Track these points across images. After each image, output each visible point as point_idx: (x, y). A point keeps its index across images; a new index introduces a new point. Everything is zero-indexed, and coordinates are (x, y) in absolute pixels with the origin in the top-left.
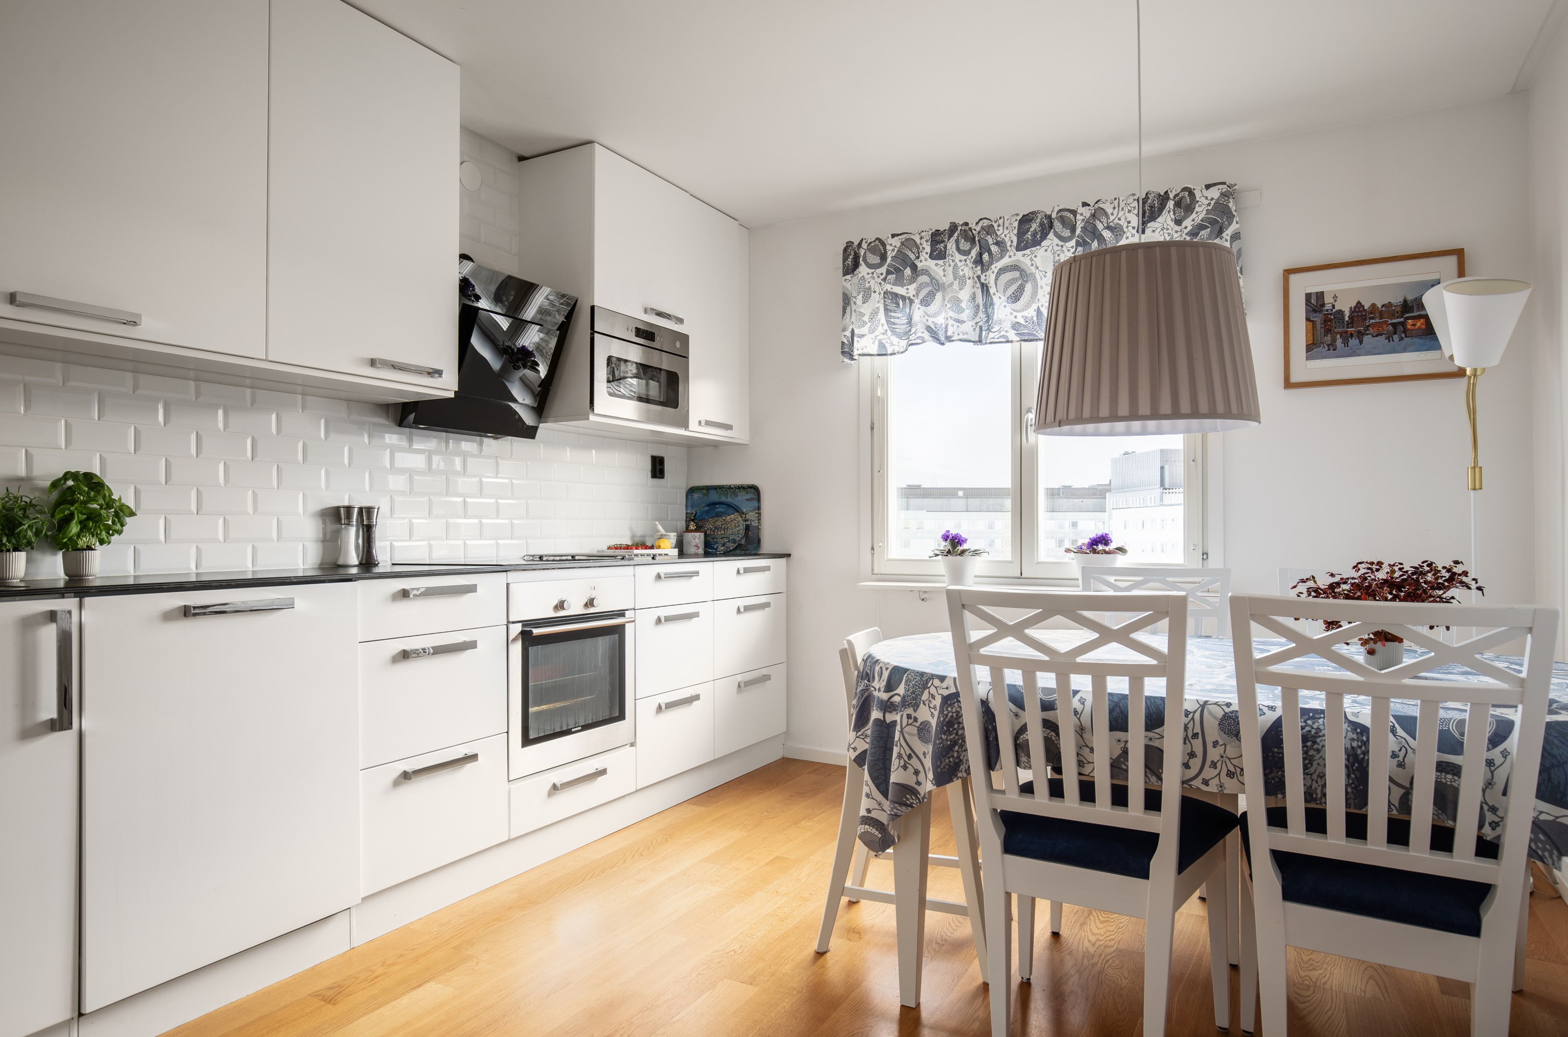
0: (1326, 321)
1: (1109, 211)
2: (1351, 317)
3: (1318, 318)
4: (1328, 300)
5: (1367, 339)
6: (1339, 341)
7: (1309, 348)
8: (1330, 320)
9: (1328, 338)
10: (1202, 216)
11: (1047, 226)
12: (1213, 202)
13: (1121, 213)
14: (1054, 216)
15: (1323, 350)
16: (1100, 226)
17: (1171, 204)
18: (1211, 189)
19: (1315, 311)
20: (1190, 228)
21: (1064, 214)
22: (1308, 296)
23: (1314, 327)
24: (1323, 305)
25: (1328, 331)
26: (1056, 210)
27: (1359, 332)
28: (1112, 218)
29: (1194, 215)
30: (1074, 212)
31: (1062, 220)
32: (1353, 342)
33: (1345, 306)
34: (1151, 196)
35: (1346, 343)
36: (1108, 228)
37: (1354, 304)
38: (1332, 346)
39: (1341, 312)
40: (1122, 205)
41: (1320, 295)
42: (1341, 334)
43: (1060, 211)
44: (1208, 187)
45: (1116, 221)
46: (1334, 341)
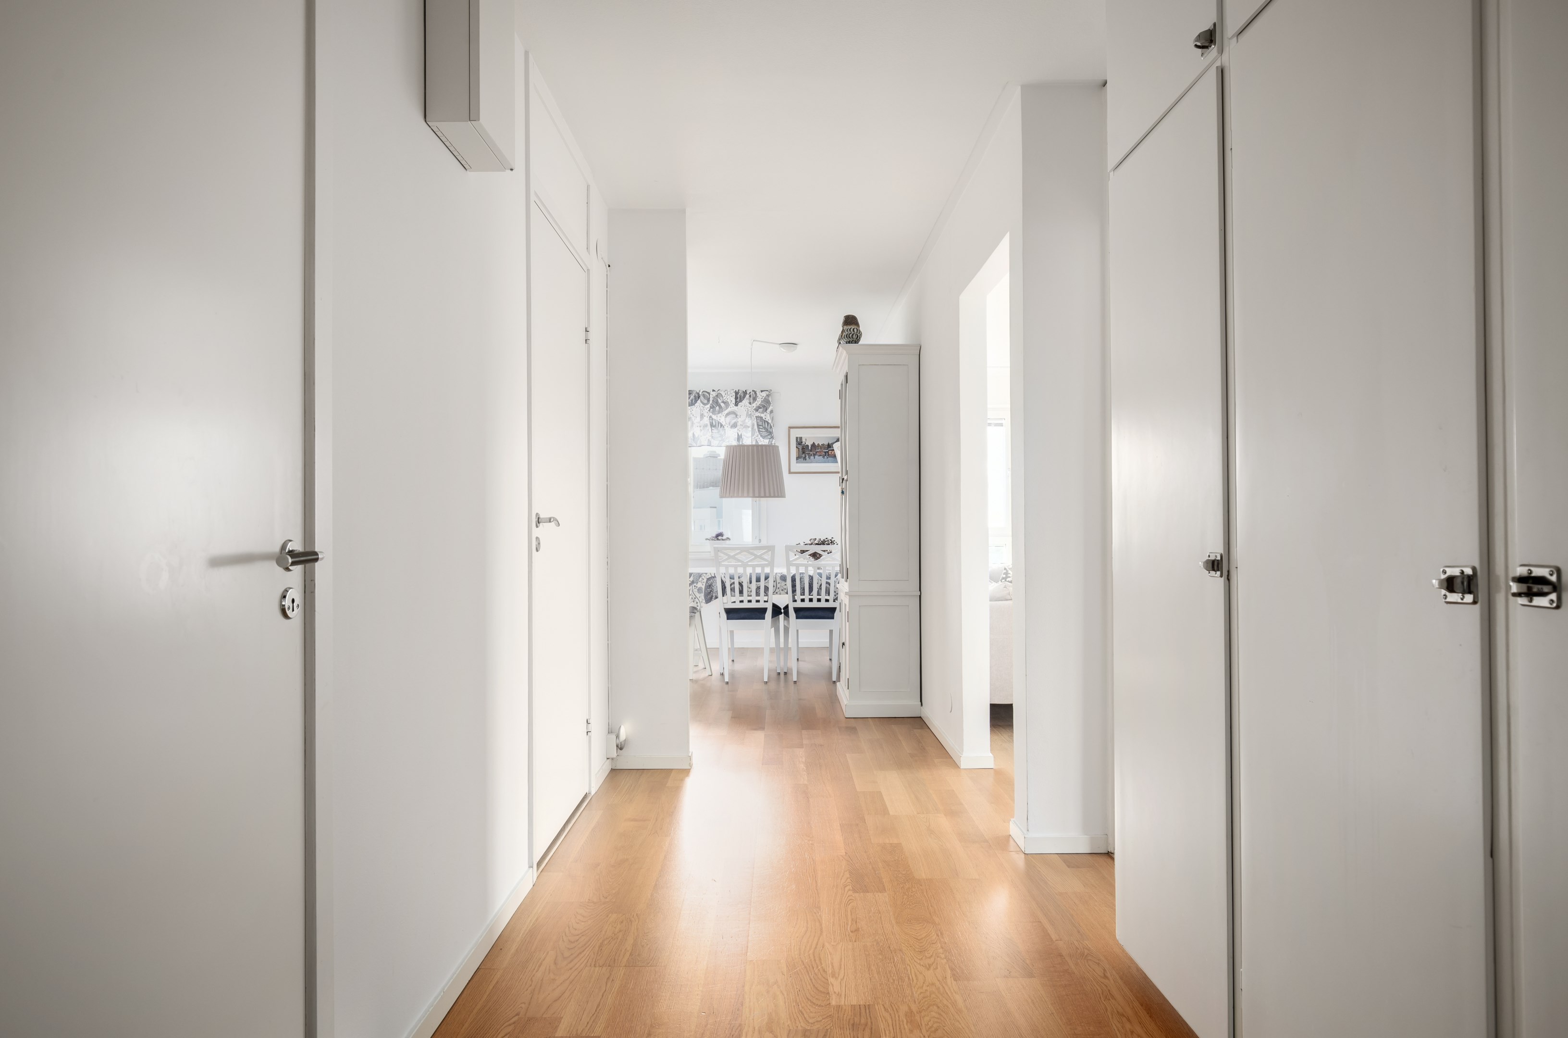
0: (803, 449)
1: (723, 395)
2: (811, 448)
3: (800, 447)
4: (804, 440)
5: (816, 456)
6: (807, 457)
7: (797, 458)
8: (804, 448)
9: (804, 455)
10: (759, 403)
11: (698, 397)
12: (763, 398)
13: (728, 397)
14: (700, 393)
15: (802, 460)
16: (720, 401)
17: (748, 396)
18: (763, 392)
19: (799, 444)
20: (755, 407)
21: (705, 393)
22: (797, 438)
23: (799, 450)
24: (802, 442)
25: (804, 453)
26: (702, 391)
27: (814, 454)
28: (724, 398)
29: (756, 402)
30: (709, 393)
31: (704, 395)
32: (812, 457)
33: (809, 443)
34: (740, 392)
35: (809, 458)
36: (723, 402)
37: (812, 443)
38: (805, 458)
39: (808, 446)
40: (729, 393)
41: (801, 438)
42: (808, 454)
43: (703, 392)
44: (762, 391)
45: (726, 399)
46: (805, 456)
